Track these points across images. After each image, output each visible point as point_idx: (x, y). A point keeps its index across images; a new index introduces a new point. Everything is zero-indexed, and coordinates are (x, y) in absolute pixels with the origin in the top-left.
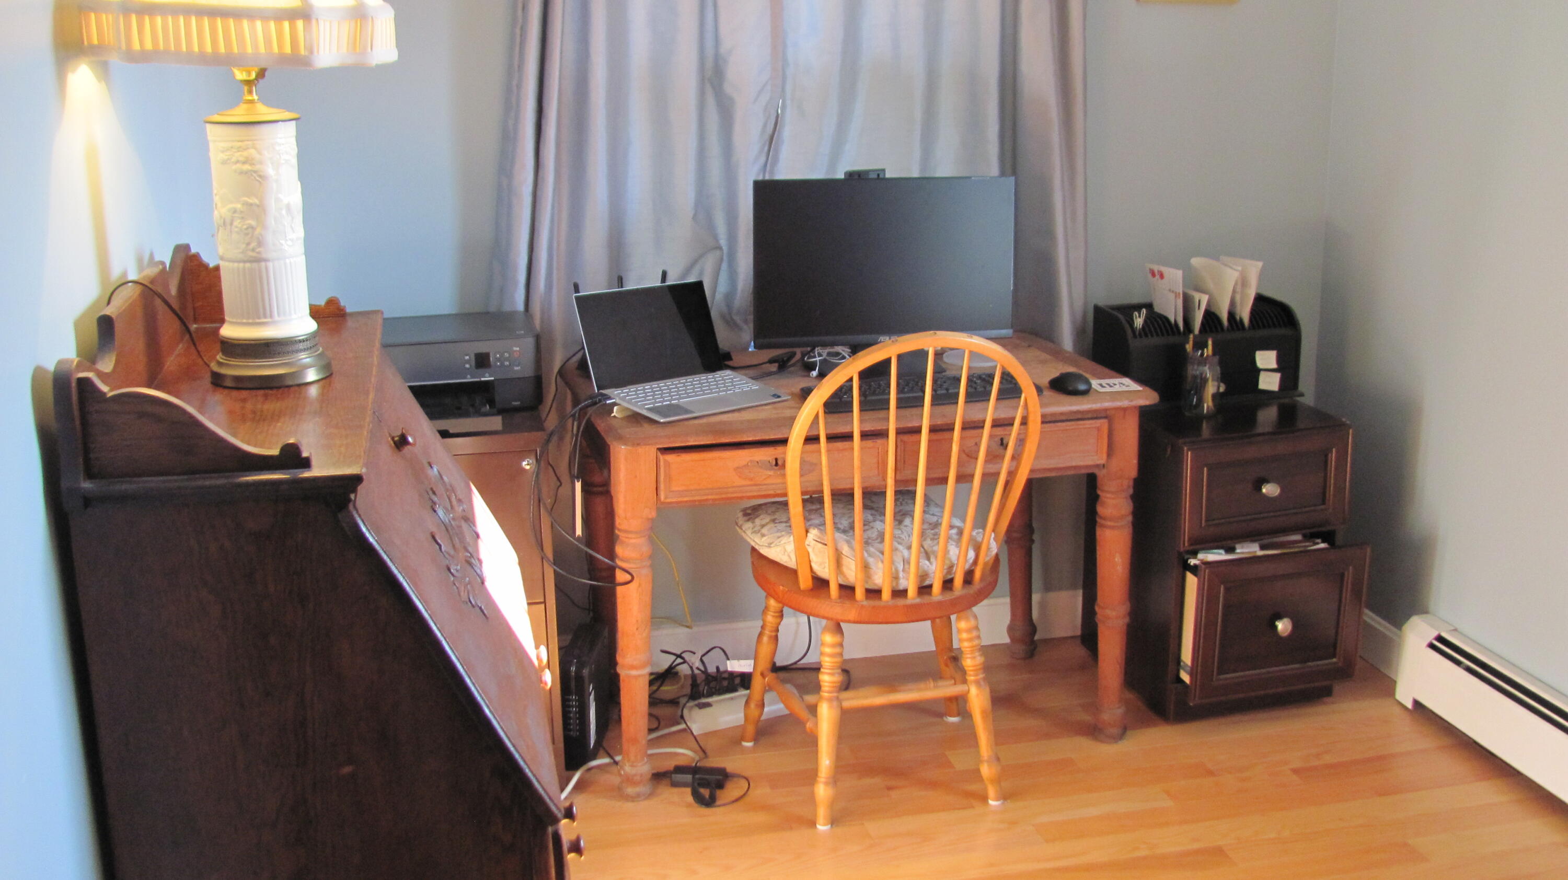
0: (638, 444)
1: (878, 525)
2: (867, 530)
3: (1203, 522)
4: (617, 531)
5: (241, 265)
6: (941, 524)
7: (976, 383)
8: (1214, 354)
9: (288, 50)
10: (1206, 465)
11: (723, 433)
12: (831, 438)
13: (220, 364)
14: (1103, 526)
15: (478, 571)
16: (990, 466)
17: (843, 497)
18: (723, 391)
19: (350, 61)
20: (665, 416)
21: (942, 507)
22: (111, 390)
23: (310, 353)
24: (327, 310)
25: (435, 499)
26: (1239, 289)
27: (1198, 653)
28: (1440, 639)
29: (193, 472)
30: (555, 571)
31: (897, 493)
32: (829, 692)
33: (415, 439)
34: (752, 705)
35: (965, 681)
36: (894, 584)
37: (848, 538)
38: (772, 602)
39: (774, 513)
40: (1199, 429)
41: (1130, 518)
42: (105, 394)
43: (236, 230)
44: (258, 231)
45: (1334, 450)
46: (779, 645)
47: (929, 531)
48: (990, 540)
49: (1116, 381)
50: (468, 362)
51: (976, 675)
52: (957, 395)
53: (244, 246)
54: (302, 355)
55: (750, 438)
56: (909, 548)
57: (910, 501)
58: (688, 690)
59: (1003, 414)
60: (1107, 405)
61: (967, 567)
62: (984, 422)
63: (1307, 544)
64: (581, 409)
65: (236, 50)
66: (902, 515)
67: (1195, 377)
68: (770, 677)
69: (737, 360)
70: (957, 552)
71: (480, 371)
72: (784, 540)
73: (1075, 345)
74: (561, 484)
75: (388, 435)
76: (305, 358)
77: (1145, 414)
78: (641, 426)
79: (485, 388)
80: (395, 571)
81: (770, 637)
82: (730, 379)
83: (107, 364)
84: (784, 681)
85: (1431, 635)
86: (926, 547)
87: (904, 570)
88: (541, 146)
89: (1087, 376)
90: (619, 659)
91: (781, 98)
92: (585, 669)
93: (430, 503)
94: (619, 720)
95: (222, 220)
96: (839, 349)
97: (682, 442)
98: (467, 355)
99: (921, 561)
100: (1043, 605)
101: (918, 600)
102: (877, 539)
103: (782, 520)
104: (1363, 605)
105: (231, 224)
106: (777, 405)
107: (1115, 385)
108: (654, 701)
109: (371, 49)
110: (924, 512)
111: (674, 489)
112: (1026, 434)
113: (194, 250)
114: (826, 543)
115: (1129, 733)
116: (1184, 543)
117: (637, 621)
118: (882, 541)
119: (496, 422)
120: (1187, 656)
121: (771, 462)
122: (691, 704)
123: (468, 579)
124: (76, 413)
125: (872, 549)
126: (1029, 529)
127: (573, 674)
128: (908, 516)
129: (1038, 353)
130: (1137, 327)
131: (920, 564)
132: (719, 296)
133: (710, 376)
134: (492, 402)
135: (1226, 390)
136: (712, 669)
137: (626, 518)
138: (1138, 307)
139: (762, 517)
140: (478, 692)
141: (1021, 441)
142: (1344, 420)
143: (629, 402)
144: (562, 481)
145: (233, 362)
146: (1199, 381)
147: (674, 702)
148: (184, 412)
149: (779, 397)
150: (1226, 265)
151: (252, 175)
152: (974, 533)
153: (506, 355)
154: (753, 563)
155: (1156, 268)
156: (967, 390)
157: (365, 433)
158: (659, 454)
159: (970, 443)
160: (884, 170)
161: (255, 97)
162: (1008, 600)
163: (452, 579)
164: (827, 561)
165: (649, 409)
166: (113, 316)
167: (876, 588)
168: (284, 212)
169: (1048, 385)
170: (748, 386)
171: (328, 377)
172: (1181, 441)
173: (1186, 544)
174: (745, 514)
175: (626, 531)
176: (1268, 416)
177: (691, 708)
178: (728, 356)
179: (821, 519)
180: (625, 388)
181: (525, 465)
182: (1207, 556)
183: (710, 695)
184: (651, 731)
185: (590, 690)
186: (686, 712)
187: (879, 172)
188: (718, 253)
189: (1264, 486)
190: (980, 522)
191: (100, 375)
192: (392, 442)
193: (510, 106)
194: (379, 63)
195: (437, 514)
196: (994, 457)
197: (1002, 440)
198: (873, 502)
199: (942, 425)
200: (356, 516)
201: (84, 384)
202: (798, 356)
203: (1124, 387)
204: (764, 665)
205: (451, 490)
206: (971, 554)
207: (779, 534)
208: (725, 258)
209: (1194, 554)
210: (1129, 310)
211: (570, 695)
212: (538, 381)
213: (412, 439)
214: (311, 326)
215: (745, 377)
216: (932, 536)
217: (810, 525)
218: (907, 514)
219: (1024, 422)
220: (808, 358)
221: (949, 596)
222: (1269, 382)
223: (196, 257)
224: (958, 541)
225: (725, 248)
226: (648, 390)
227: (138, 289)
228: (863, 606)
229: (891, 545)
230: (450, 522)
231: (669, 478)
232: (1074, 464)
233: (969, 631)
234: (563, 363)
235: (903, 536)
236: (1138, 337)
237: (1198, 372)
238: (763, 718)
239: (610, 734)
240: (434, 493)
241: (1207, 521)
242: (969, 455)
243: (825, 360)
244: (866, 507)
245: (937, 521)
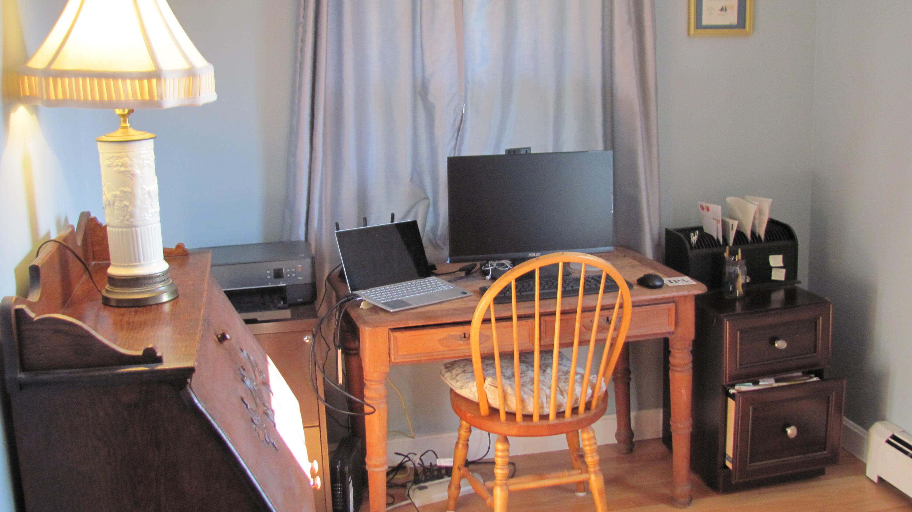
0: (377, 326)
1: (530, 373)
2: (523, 377)
3: (738, 365)
4: (364, 381)
5: (120, 230)
6: (569, 372)
7: (590, 282)
8: (743, 258)
9: (147, 97)
10: (738, 330)
11: (430, 318)
12: (498, 320)
13: (108, 291)
14: (673, 370)
15: (272, 418)
16: (600, 335)
17: (507, 356)
18: (431, 290)
19: (186, 103)
20: (394, 307)
21: (570, 360)
22: (37, 316)
23: (164, 284)
24: (176, 252)
25: (244, 373)
26: (757, 216)
27: (737, 451)
28: (894, 437)
29: (89, 366)
30: (326, 407)
31: (541, 352)
32: (501, 480)
33: (231, 337)
34: (453, 488)
35: (587, 472)
36: (541, 411)
37: (511, 383)
38: (464, 423)
39: (464, 366)
40: (733, 308)
41: (691, 365)
42: (32, 319)
43: (117, 208)
44: (130, 209)
45: (821, 318)
46: (469, 450)
47: (563, 376)
48: (601, 382)
49: (680, 278)
50: (269, 274)
51: (594, 468)
52: (578, 290)
53: (122, 218)
54: (160, 285)
55: (448, 321)
56: (550, 388)
57: (550, 357)
58: (412, 478)
59: (608, 302)
60: (674, 294)
61: (587, 399)
62: (596, 307)
63: (805, 378)
64: (341, 304)
65: (114, 99)
66: (545, 367)
67: (730, 274)
68: (464, 470)
69: (439, 270)
70: (580, 390)
71: (277, 280)
72: (470, 384)
73: (654, 257)
74: (330, 349)
75: (213, 334)
76: (161, 287)
77: (698, 298)
78: (379, 314)
79: (281, 290)
80: (216, 426)
81: (463, 445)
82: (435, 282)
83: (34, 297)
84: (472, 471)
85: (888, 436)
86: (560, 387)
87: (547, 402)
88: (314, 137)
89: (661, 275)
90: (367, 460)
91: (464, 103)
92: (346, 466)
93: (240, 377)
94: (368, 498)
95: (108, 202)
96: (503, 261)
97: (404, 324)
98: (268, 270)
99: (557, 396)
100: (637, 419)
101: (556, 421)
102: (529, 382)
103: (469, 371)
104: (843, 414)
105: (114, 204)
106: (465, 299)
107: (679, 281)
108: (390, 485)
109: (199, 95)
110: (559, 364)
111: (400, 353)
112: (623, 313)
113: (93, 215)
114: (497, 386)
115: (693, 501)
116: (726, 380)
117: (378, 437)
118: (533, 384)
119: (287, 313)
120: (730, 451)
121: (461, 335)
122: (414, 487)
123: (264, 425)
124: (15, 331)
125: (526, 389)
126: (627, 371)
127: (339, 470)
128: (549, 367)
129: (631, 260)
130: (693, 243)
131: (557, 398)
132: (428, 228)
133: (422, 280)
134: (285, 300)
135: (750, 281)
136: (427, 464)
137: (370, 372)
138: (693, 230)
139: (457, 369)
140: (270, 501)
141: (620, 319)
142: (827, 298)
143: (371, 299)
144: (330, 347)
145: (116, 290)
146: (733, 276)
147: (404, 486)
148: (81, 328)
149: (466, 293)
150: (750, 202)
151: (126, 174)
152: (591, 378)
153: (293, 270)
154: (451, 399)
155: (704, 204)
156: (584, 287)
157: (198, 338)
158: (390, 332)
159: (587, 321)
160: (530, 148)
161: (128, 125)
162: (615, 416)
163: (254, 426)
164: (498, 397)
165: (383, 304)
166: (39, 266)
167: (529, 413)
168: (147, 196)
169: (636, 282)
170: (446, 287)
171: (175, 299)
172: (722, 315)
173: (727, 380)
174: (446, 367)
175: (370, 381)
176: (778, 296)
177: (414, 490)
178: (433, 267)
179: (494, 370)
180: (368, 290)
181: (306, 340)
182: (741, 388)
183: (426, 481)
184: (388, 504)
185: (350, 481)
186: (411, 492)
187: (527, 149)
188: (426, 202)
189: (776, 343)
190: (595, 370)
191: (31, 305)
192: (216, 339)
193: (294, 112)
194: (205, 103)
195: (246, 383)
196: (602, 329)
197: (608, 318)
198: (527, 358)
199: (569, 310)
200: (191, 392)
201: (20, 313)
202: (478, 266)
203: (685, 282)
204: (460, 462)
205: (255, 366)
206: (590, 391)
207: (467, 380)
208: (431, 204)
209: (733, 386)
210: (688, 231)
211: (337, 483)
212: (313, 287)
213: (229, 336)
214: (164, 266)
215: (444, 281)
216: (564, 380)
217: (487, 374)
218: (548, 366)
219: (621, 306)
220: (484, 268)
221: (576, 418)
222: (779, 275)
223: (94, 220)
224: (582, 382)
225: (431, 199)
226: (383, 291)
227: (56, 245)
228: (521, 426)
229: (538, 385)
230: (253, 387)
231: (397, 347)
232: (654, 332)
233: (589, 440)
234: (330, 272)
235: (546, 381)
236: (694, 248)
237: (732, 271)
238: (460, 495)
239: (363, 507)
240: (244, 369)
241: (740, 365)
242: (586, 328)
243: (495, 268)
244: (521, 361)
245: (568, 370)
